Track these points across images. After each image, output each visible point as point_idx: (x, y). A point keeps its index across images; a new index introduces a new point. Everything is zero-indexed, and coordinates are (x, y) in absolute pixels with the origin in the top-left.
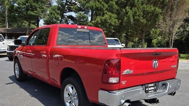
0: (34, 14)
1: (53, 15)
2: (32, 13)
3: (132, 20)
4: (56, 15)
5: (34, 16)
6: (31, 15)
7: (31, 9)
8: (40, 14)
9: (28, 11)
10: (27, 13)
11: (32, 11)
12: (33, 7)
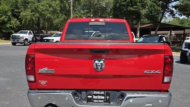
0: (133, 9)
1: (152, 7)
2: (132, 9)
4: (156, 7)
5: (133, 11)
6: (130, 11)
7: (131, 5)
8: (139, 8)
9: (128, 7)
10: (127, 9)
11: (132, 6)
12: (133, 3)
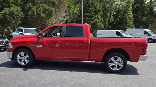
3: (35, 14)
